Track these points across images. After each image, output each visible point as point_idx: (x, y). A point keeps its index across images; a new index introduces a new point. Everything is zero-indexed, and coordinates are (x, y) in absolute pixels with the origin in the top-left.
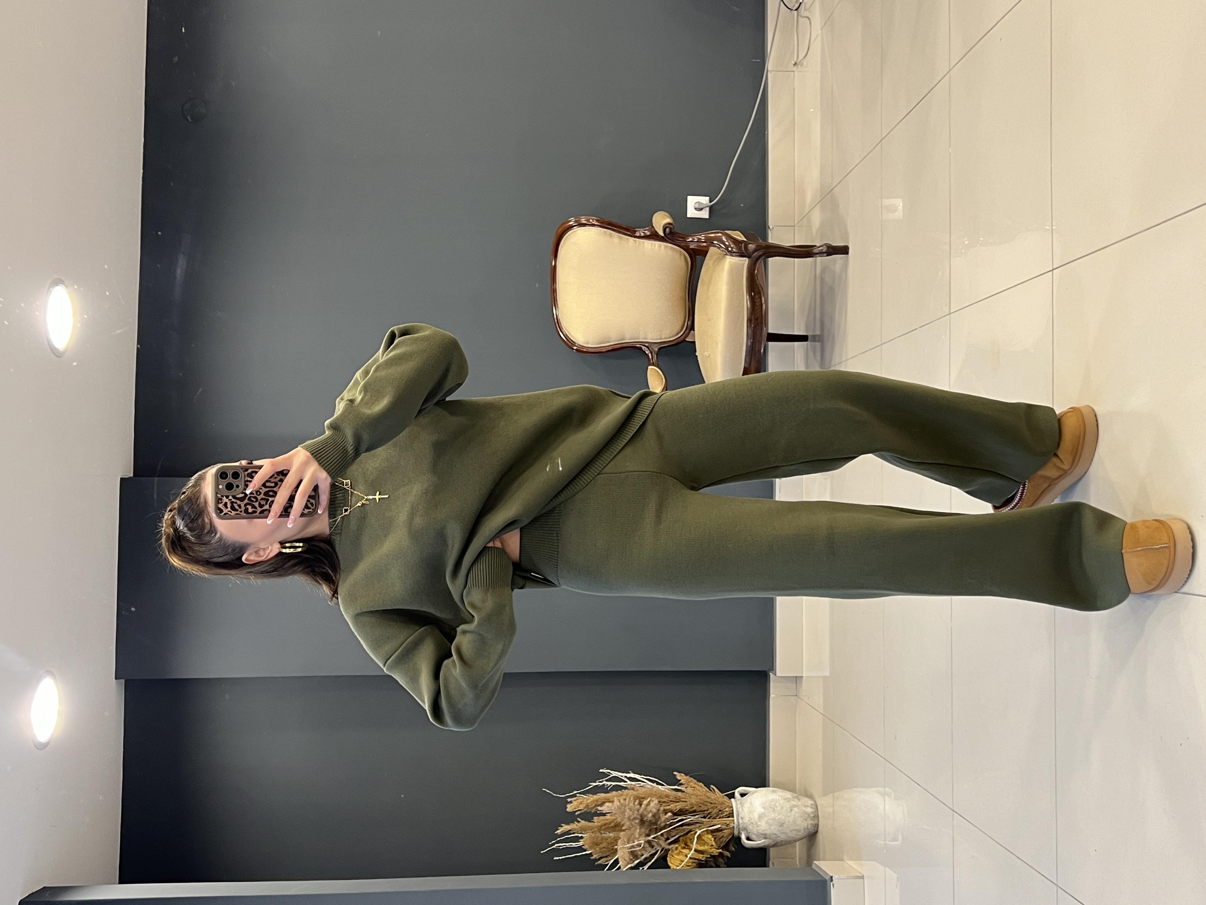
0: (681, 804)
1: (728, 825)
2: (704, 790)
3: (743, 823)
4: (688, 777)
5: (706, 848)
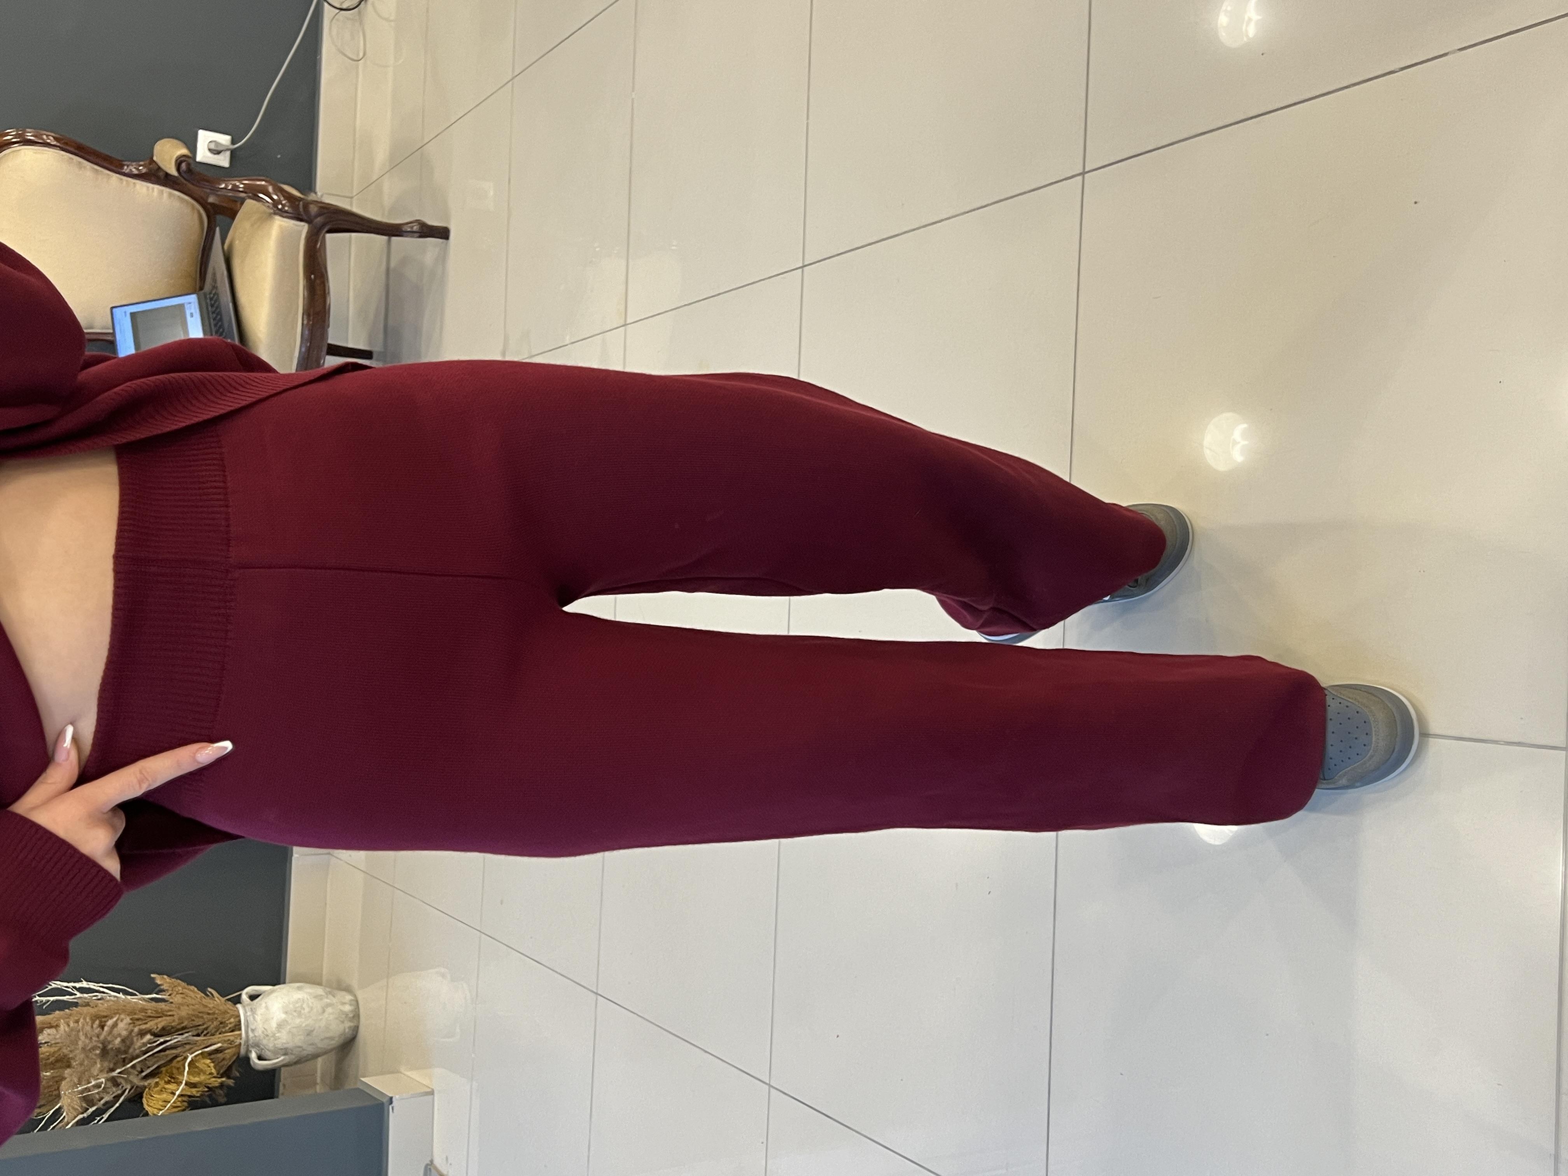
0: (165, 1020)
1: (233, 1041)
2: (199, 996)
3: (255, 1036)
4: (173, 980)
5: (202, 1078)
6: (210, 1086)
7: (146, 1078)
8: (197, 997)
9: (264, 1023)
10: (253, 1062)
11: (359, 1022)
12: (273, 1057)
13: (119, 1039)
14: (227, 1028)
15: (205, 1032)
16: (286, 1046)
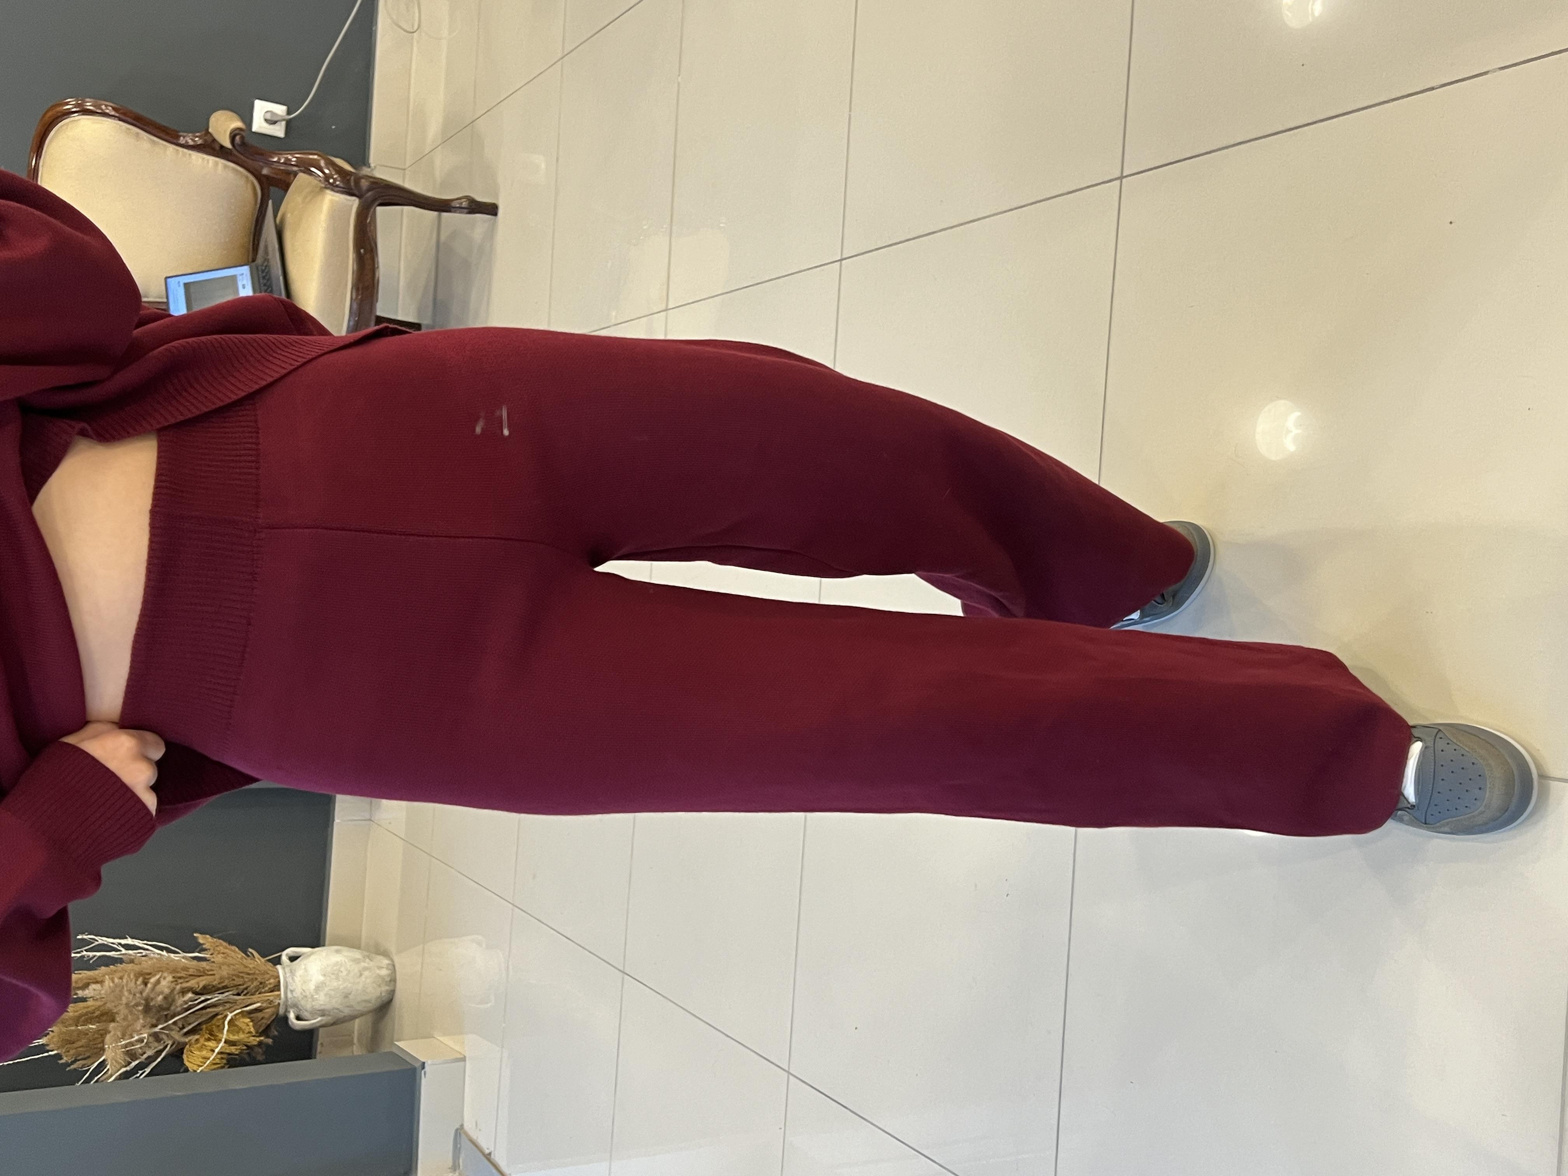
0: (206, 979)
1: (272, 1001)
2: (240, 956)
3: (294, 997)
4: (215, 940)
5: (241, 1036)
6: (249, 1044)
7: (187, 1034)
8: (238, 958)
9: (302, 985)
10: (292, 1022)
11: (395, 986)
12: (312, 1018)
13: (160, 998)
14: (267, 988)
15: (245, 992)
16: (323, 1007)
